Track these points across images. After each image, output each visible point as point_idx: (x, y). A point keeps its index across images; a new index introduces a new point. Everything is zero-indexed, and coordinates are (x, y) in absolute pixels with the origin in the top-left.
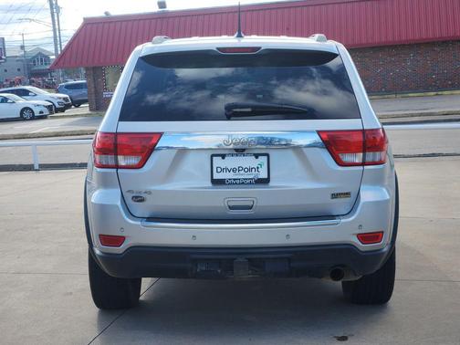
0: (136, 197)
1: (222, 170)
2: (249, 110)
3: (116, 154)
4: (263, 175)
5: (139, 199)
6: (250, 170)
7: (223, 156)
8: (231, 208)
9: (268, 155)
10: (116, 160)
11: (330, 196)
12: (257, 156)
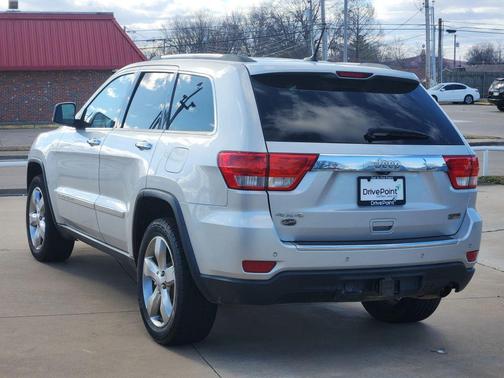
0: (287, 221)
1: (368, 192)
2: (384, 134)
3: (267, 176)
4: (400, 197)
5: (290, 222)
6: (390, 192)
7: (369, 179)
8: (375, 229)
9: (403, 178)
10: (267, 182)
11: (447, 217)
12: (395, 179)
